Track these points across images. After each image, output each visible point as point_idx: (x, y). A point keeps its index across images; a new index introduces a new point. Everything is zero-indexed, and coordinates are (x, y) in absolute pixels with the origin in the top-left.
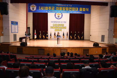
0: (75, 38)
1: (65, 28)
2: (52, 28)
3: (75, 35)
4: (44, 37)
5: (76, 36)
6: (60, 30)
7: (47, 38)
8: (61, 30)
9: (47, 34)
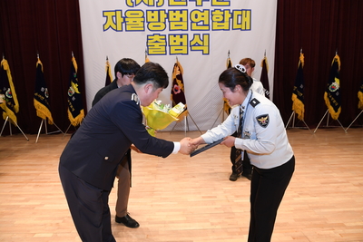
0: (334, 113)
1: (239, 21)
2: (116, 21)
3: (336, 84)
4: (43, 111)
5: (345, 99)
6: (192, 46)
7: (74, 120)
8: (200, 46)
9: (74, 88)
